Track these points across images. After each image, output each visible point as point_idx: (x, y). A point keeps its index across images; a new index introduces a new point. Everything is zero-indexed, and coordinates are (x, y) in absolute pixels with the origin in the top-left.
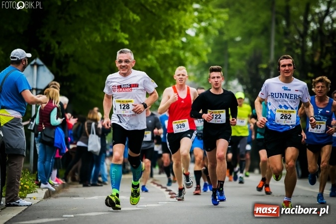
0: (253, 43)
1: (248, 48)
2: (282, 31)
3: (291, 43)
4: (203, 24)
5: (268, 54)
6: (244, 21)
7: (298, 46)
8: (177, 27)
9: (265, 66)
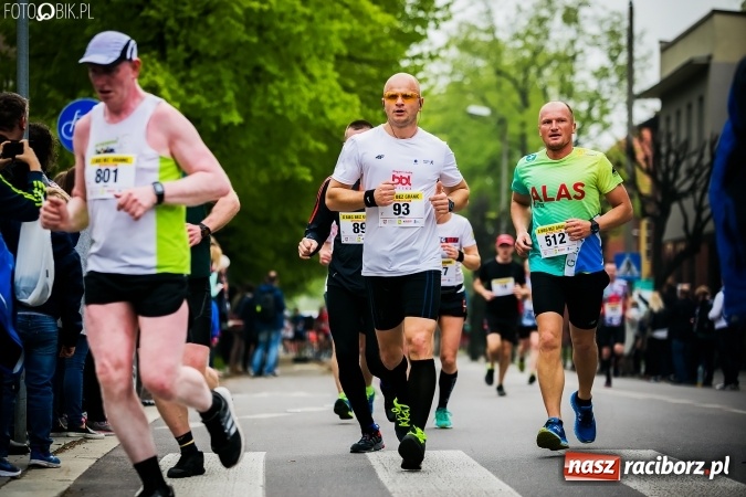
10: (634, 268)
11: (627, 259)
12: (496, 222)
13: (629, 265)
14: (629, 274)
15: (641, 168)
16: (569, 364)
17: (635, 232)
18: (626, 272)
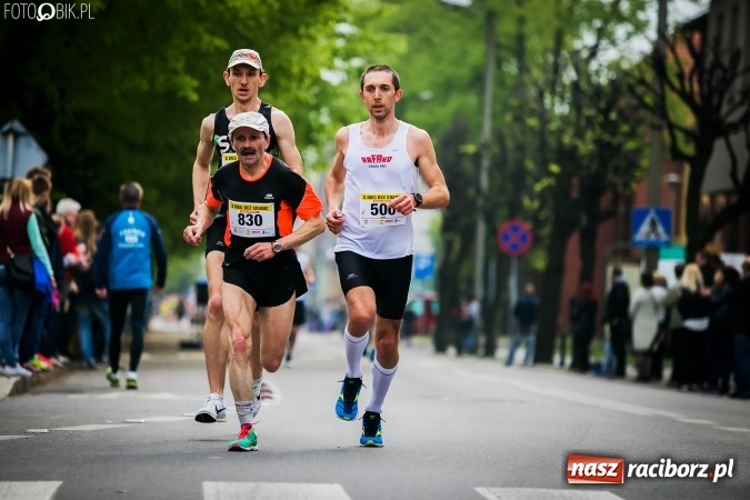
0: (454, 102)
1: (444, 113)
2: (510, 82)
3: (520, 107)
4: (356, 63)
5: (480, 126)
6: (438, 59)
7: (533, 113)
8: (295, 69)
9: (470, 149)
10: (660, 229)
11: (652, 215)
12: (477, 158)
13: (653, 224)
14: (653, 237)
15: (673, 88)
16: (568, 360)
17: (673, 178)
18: (648, 235)
